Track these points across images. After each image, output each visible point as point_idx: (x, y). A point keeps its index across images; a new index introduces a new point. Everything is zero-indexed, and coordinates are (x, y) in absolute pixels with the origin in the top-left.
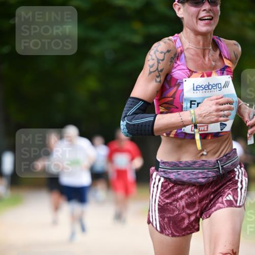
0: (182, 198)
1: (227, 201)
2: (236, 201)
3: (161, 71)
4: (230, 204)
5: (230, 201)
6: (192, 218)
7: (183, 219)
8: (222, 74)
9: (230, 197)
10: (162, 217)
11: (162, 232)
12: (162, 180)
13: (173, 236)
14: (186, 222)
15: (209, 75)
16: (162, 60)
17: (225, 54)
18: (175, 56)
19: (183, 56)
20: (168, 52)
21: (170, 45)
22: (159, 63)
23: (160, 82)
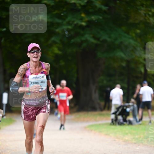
0: (30, 110)
1: (43, 111)
2: (46, 111)
3: (22, 74)
4: (44, 112)
5: (44, 111)
6: (34, 116)
7: (31, 116)
8: (42, 73)
9: (44, 110)
10: (24, 115)
11: (25, 120)
12: (25, 104)
13: (28, 121)
14: (32, 117)
15: (37, 74)
16: (23, 71)
17: (44, 67)
18: (27, 69)
19: (29, 69)
20: (24, 68)
21: (25, 66)
22: (21, 72)
23: (22, 77)
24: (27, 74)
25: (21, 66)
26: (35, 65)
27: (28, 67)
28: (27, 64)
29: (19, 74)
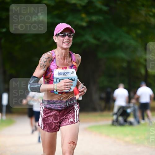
2: (74, 121)
3: (46, 66)
12: (44, 107)
16: (46, 61)
17: (74, 59)
18: (52, 60)
19: (55, 60)
20: (49, 58)
21: (49, 55)
22: (44, 62)
23: (45, 70)
24: (52, 67)
25: (44, 55)
26: (64, 53)
27: (54, 57)
28: (52, 53)
29: (41, 67)
